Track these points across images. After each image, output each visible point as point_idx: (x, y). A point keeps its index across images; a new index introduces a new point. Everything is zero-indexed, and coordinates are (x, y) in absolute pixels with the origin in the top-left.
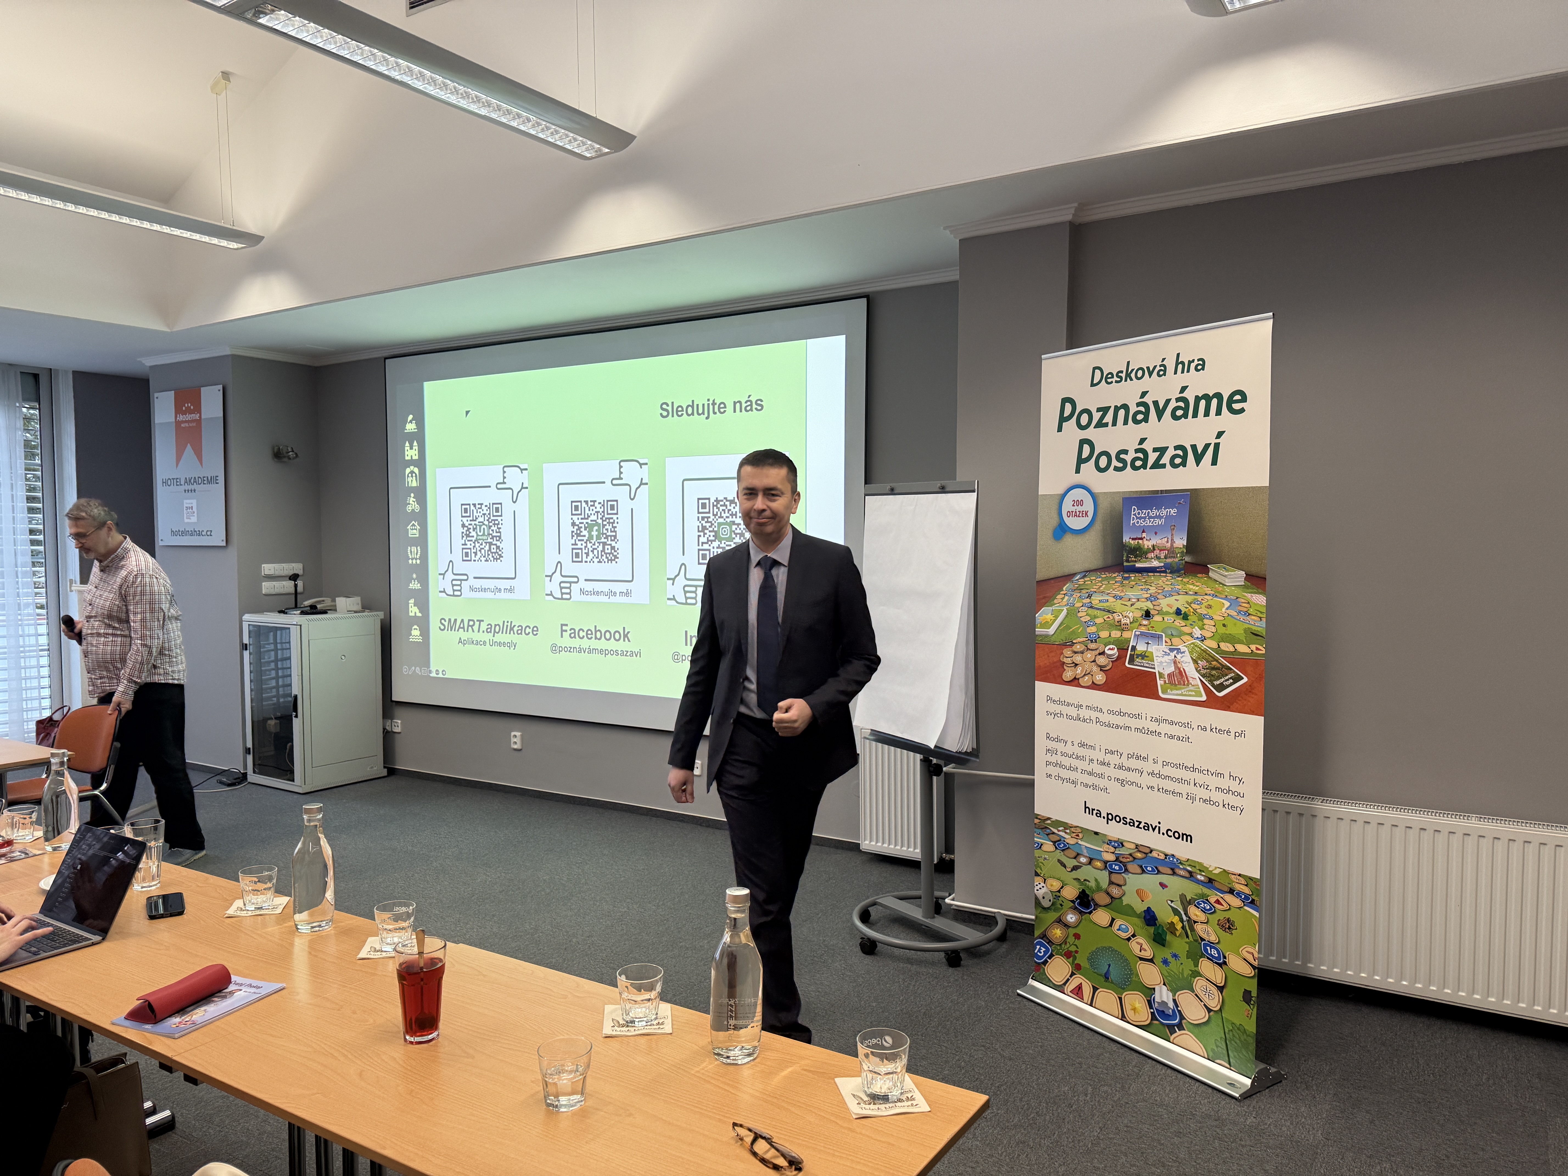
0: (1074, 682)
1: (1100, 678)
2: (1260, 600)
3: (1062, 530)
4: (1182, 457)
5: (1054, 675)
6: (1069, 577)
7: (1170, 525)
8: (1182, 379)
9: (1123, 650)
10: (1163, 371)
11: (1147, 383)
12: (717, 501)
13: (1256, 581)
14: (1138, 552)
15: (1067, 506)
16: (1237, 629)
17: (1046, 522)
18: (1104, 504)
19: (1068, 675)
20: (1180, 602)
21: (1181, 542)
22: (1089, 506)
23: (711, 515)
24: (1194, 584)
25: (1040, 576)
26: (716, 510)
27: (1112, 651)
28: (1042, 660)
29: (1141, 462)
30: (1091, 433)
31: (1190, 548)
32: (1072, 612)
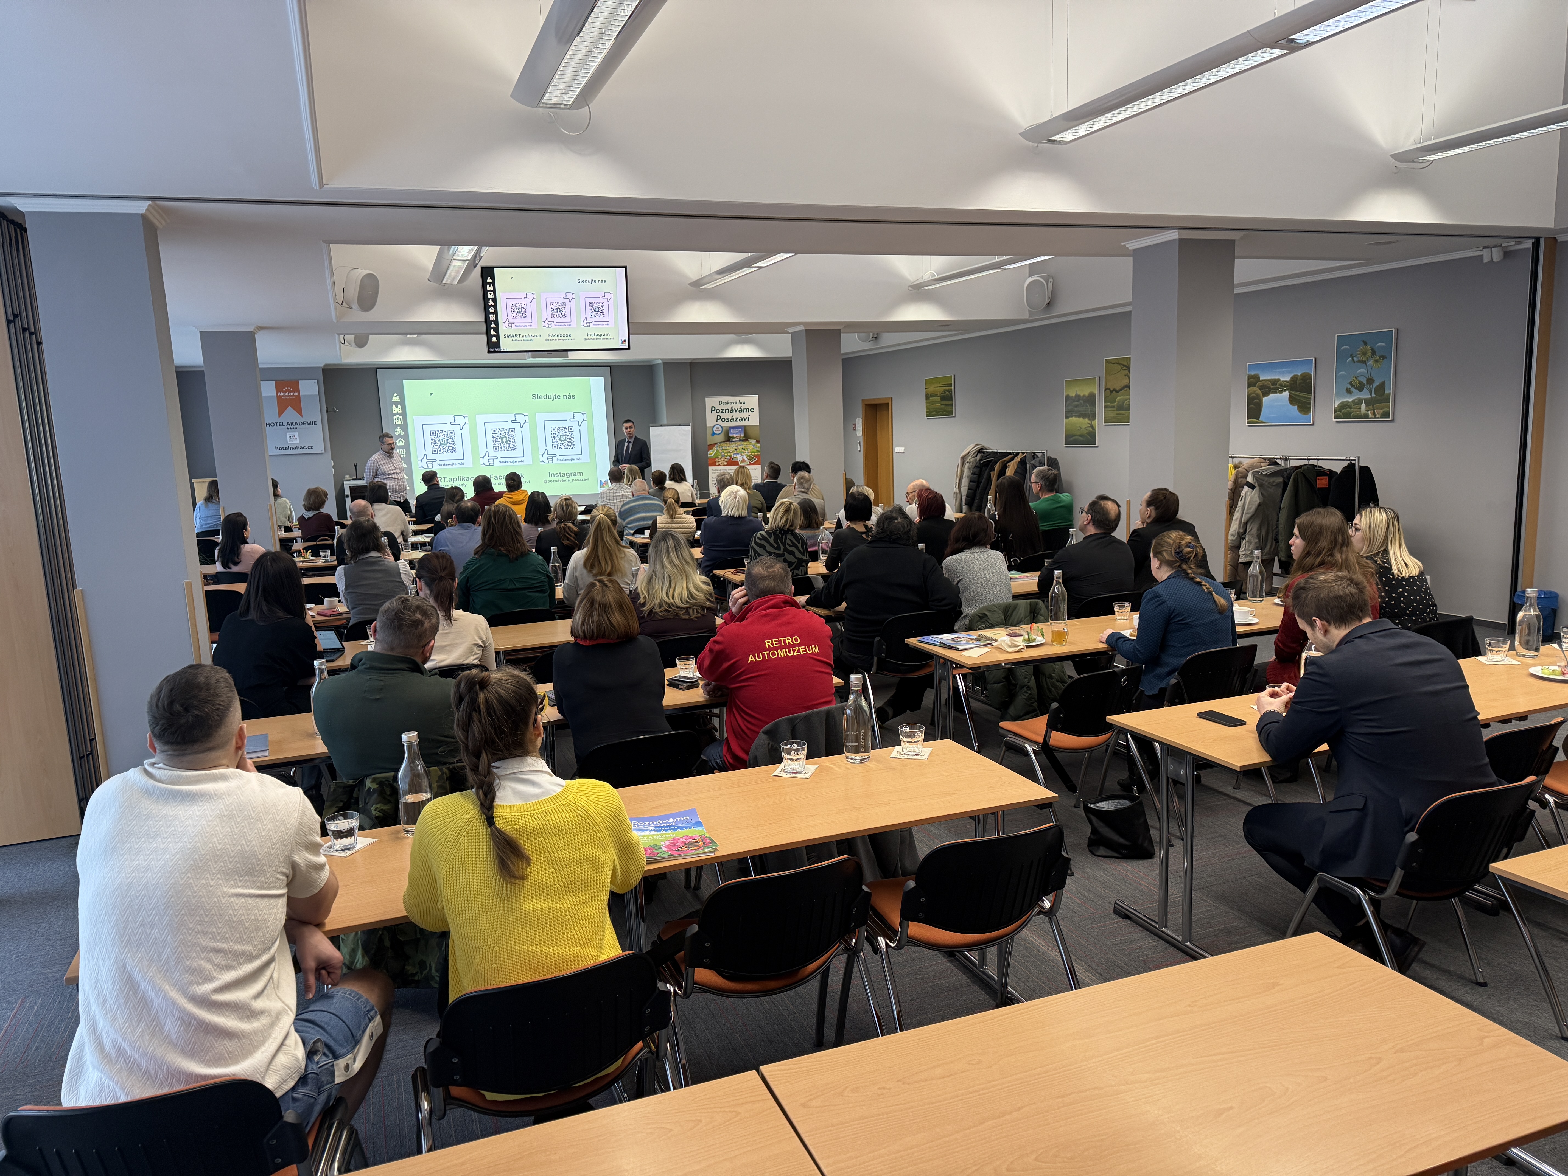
0: (719, 465)
1: (726, 463)
2: (759, 445)
3: (714, 434)
4: (741, 420)
5: (714, 464)
6: (716, 444)
7: (740, 432)
8: (740, 405)
9: (731, 457)
10: (736, 403)
11: (732, 405)
12: (559, 428)
13: (758, 442)
14: (733, 438)
15: (715, 429)
16: (755, 450)
17: (709, 432)
18: (724, 429)
19: (717, 464)
20: (743, 447)
21: (742, 435)
22: (720, 429)
24: (746, 443)
25: (709, 443)
27: (728, 458)
28: (709, 462)
29: (732, 420)
30: (719, 414)
31: (744, 436)
32: (717, 451)
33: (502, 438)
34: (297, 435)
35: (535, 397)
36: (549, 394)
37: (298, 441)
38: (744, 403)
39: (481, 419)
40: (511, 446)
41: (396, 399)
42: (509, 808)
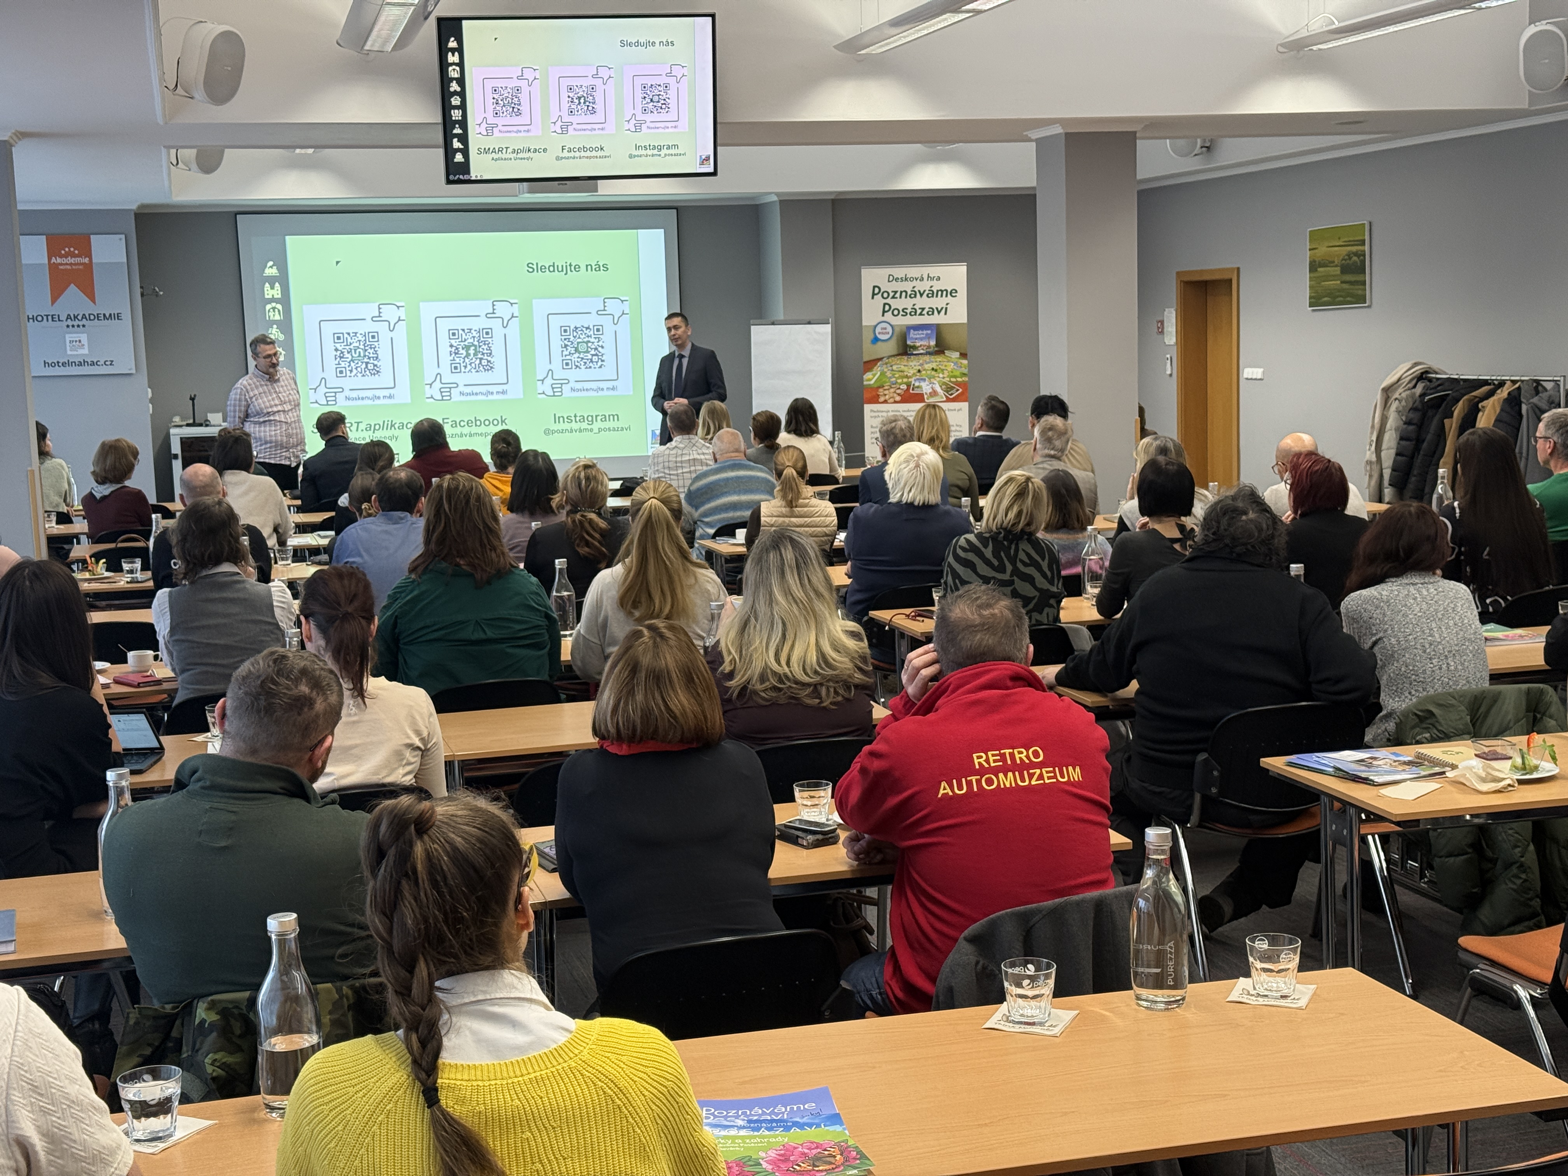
0: (885, 402)
1: (898, 398)
2: (965, 362)
3: (876, 340)
4: (931, 312)
5: (875, 400)
6: (881, 359)
7: (928, 337)
8: (930, 283)
9: (909, 386)
10: (922, 279)
11: (915, 283)
12: (576, 328)
13: (963, 355)
14: (915, 348)
15: (878, 330)
16: (957, 373)
17: (867, 337)
18: (897, 330)
19: (882, 399)
20: (934, 365)
21: (933, 343)
22: (890, 330)
23: (571, 337)
24: (939, 358)
25: (866, 359)
26: (575, 334)
27: (904, 387)
28: (866, 395)
29: (914, 312)
30: (889, 301)
31: (937, 345)
32: (883, 374)
33: (467, 348)
34: (84, 338)
35: (532, 268)
36: (559, 263)
37: (85, 351)
38: (939, 279)
39: (428, 311)
40: (484, 362)
41: (271, 271)
42: (466, 1071)
